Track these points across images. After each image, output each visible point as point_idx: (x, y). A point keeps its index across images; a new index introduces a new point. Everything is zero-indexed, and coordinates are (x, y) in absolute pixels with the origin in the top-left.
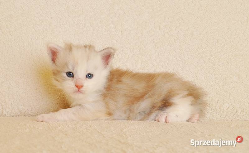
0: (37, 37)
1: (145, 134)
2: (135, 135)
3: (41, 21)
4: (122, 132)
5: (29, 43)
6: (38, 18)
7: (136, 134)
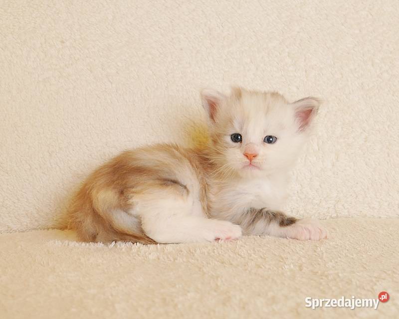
0: (157, 85)
1: (355, 255)
2: (339, 259)
3: (162, 56)
4: (316, 254)
5: (142, 96)
6: (158, 50)
7: (340, 257)
